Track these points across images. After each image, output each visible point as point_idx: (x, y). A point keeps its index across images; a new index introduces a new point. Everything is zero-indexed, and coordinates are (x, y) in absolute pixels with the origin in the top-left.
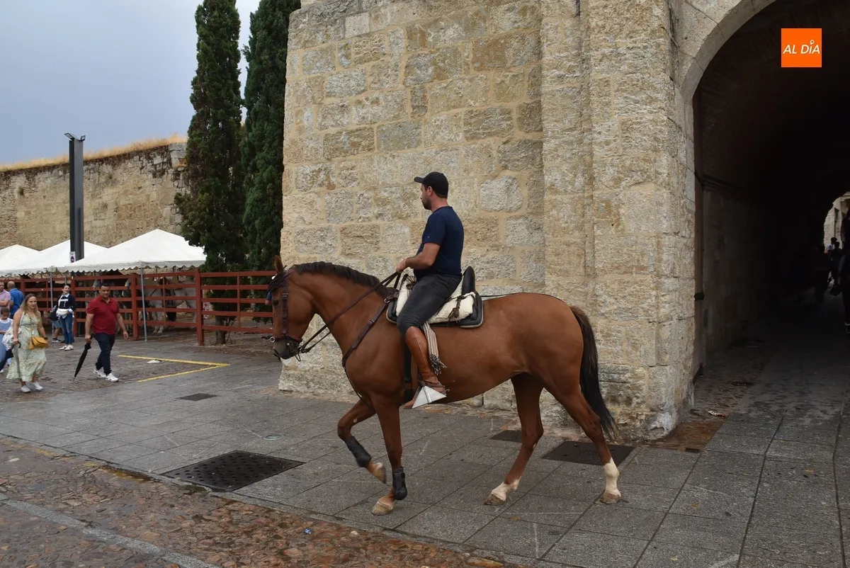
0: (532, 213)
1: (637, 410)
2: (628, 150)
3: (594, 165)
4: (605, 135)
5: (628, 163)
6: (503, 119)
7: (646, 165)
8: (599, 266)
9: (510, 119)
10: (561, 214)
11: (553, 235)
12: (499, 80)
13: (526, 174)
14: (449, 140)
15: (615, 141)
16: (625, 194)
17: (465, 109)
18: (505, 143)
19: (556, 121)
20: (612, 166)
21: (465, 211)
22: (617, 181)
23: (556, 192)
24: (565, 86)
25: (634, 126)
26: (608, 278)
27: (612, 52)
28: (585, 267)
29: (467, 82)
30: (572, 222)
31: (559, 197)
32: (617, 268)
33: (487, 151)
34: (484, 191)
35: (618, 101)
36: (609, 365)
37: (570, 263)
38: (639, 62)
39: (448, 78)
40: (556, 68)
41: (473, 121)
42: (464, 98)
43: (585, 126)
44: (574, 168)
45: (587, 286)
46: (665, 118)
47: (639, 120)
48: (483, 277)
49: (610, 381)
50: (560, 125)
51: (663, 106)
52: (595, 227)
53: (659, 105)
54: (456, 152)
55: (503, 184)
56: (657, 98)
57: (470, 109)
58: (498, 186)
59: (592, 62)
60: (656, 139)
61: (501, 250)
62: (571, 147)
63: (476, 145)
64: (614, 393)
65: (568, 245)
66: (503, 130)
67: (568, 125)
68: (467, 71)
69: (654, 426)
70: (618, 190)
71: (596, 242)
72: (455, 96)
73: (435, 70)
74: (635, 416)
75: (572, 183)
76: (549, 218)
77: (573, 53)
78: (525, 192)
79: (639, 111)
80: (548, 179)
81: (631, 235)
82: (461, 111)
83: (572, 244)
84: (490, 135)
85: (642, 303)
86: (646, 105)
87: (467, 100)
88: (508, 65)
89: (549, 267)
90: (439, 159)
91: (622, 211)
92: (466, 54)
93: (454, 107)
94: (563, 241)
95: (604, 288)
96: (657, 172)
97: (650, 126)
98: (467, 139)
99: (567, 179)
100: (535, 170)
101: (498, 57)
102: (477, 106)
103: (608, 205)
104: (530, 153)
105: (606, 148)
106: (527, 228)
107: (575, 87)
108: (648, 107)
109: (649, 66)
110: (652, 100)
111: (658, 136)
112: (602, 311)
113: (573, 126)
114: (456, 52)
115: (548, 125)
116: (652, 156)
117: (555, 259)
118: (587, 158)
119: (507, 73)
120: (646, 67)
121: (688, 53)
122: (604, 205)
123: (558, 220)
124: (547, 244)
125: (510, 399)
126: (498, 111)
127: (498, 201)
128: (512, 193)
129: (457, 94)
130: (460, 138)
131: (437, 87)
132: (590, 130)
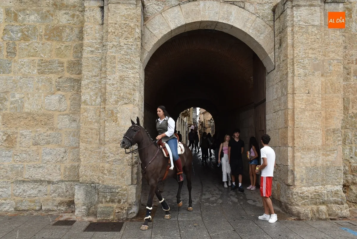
0: (72, 113)
1: (123, 205)
2: (122, 89)
3: (106, 93)
4: (112, 81)
5: (122, 94)
6: (59, 66)
7: (130, 96)
8: (107, 139)
9: (63, 66)
10: (89, 115)
11: (84, 124)
12: (58, 47)
13: (70, 94)
14: (28, 72)
15: (116, 84)
16: (120, 108)
17: (39, 58)
18: (59, 78)
19: (89, 71)
20: (115, 95)
21: (36, 110)
22: (117, 102)
23: (87, 104)
24: (94, 56)
25: (126, 78)
26: (111, 145)
27: (117, 44)
28: (99, 140)
29: (40, 45)
30: (94, 119)
31: (88, 107)
32: (115, 141)
33: (50, 81)
34: (47, 100)
35: (119, 66)
36: (110, 185)
37: (92, 138)
38: (129, 51)
39: (29, 40)
40: (90, 47)
41: (43, 65)
42: (38, 52)
43: (103, 75)
44: (96, 94)
45: (100, 149)
46: (138, 76)
47: (128, 76)
48: (44, 144)
49: (111, 192)
50: (91, 74)
51: (138, 71)
52: (106, 122)
53: (136, 70)
54: (32, 79)
55: (57, 98)
56: (135, 67)
57: (42, 58)
58: (55, 98)
59: (108, 47)
60: (134, 85)
61: (54, 130)
62: (95, 84)
63: (44, 77)
64: (113, 198)
65: (92, 129)
66: (59, 72)
67: (94, 74)
68: (41, 39)
69: (131, 212)
70: (117, 106)
71: (106, 129)
72: (33, 50)
73: (22, 35)
74: (123, 208)
75: (95, 101)
76: (83, 116)
77: (99, 41)
78: (69, 102)
79: (128, 72)
80: (83, 98)
81: (122, 126)
82: (37, 59)
83: (93, 129)
84: (52, 73)
85: (126, 157)
86: (131, 70)
87: (40, 54)
88: (63, 40)
89: (82, 140)
90: (22, 82)
91: (118, 115)
92: (41, 31)
93: (32, 56)
94: (89, 127)
95: (109, 150)
96: (134, 99)
97: (132, 79)
98: (39, 73)
99: (92, 99)
100: (74, 92)
101: (58, 35)
102: (46, 57)
103: (112, 112)
104: (72, 84)
105: (113, 87)
106: (69, 120)
107: (99, 57)
108: (132, 71)
109: (133, 53)
110: (133, 68)
111: (135, 84)
112: (108, 160)
113: (96, 75)
114: (35, 28)
115: (85, 72)
116: (133, 92)
117: (85, 136)
118: (103, 90)
119: (63, 44)
120: (132, 54)
121: (146, 49)
122: (110, 112)
123: (88, 117)
124: (81, 128)
125: (57, 205)
126: (57, 61)
127: (54, 106)
128: (61, 103)
129: (35, 50)
130: (35, 72)
131: (23, 44)
132: (105, 77)
